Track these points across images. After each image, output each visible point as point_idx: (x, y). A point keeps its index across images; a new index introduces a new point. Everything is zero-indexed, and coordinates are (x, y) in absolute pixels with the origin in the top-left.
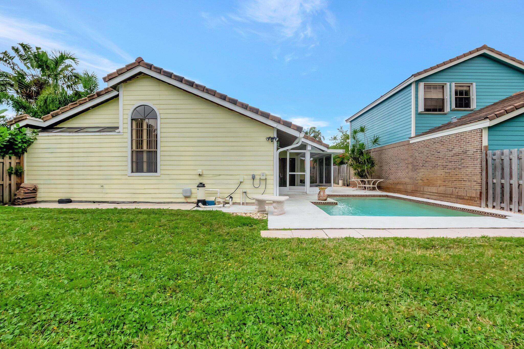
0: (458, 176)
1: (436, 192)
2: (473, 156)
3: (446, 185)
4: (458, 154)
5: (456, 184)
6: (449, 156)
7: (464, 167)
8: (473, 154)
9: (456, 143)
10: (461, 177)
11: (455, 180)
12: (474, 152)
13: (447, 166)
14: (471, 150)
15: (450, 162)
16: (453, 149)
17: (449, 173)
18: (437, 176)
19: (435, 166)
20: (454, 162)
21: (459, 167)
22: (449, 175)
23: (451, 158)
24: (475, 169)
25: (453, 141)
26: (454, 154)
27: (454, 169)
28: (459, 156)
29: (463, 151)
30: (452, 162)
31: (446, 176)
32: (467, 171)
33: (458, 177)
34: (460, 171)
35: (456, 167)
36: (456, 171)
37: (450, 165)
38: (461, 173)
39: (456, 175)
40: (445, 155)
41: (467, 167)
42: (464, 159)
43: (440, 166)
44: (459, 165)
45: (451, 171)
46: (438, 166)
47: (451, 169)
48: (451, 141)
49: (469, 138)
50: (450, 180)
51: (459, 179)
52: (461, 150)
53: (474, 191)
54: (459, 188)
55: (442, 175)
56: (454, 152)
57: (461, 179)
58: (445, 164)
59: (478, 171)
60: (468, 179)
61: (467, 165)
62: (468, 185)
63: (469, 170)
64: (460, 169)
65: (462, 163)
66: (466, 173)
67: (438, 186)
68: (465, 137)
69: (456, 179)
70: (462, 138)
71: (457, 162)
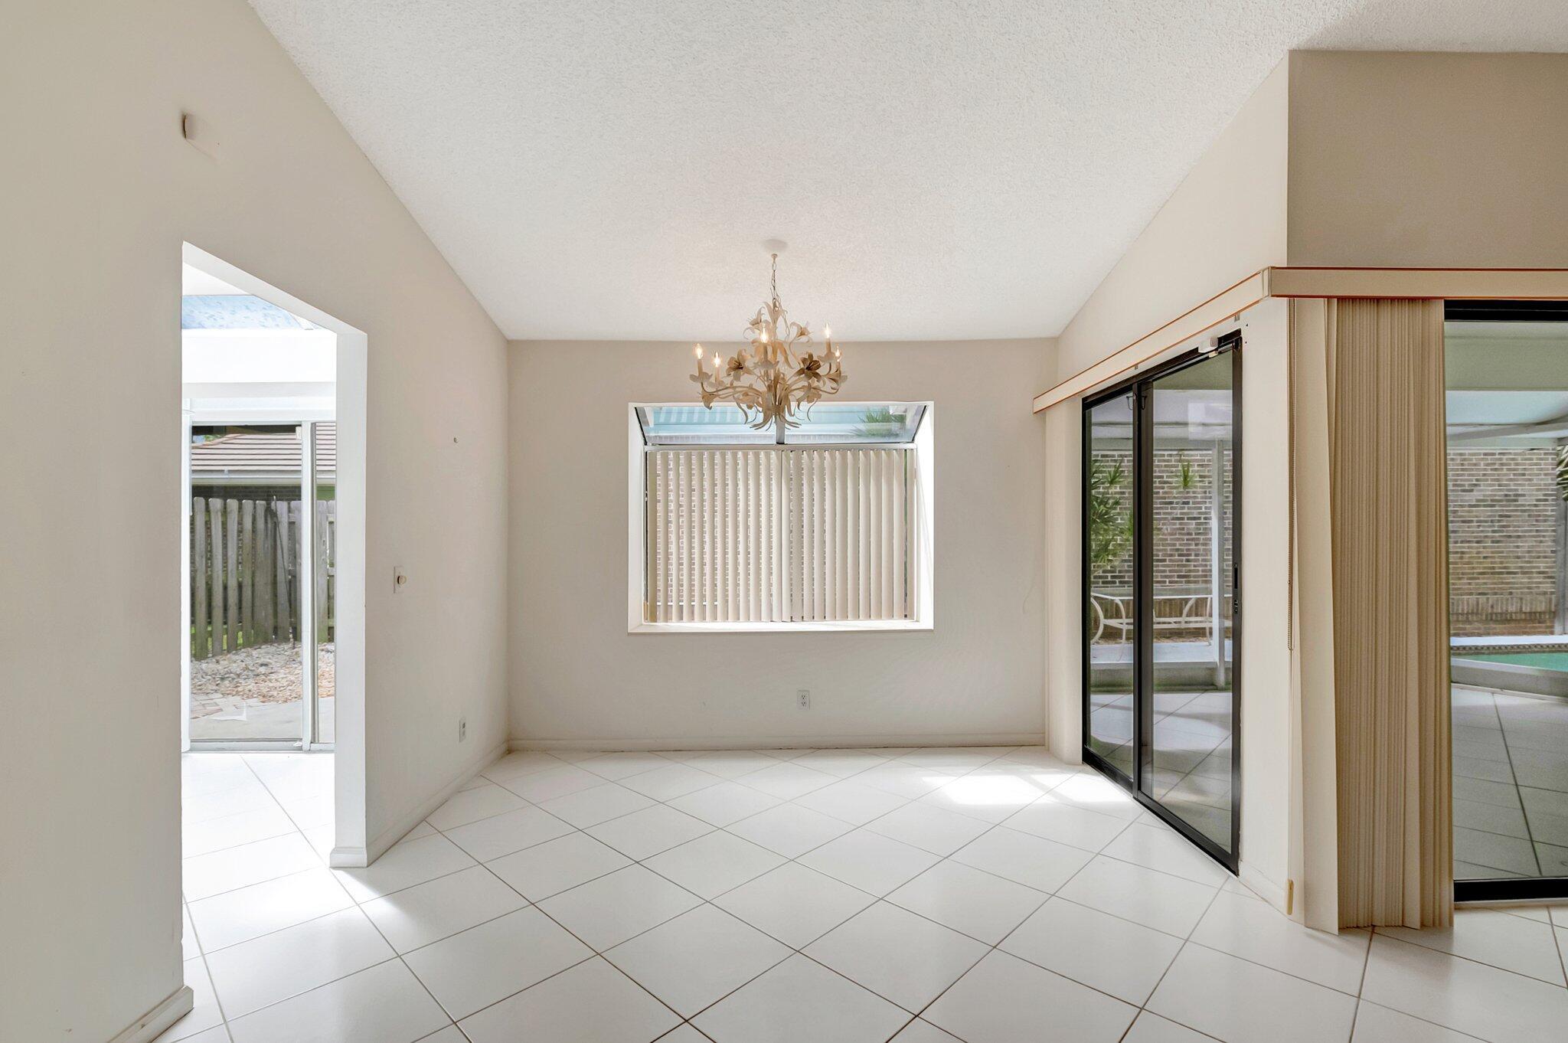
0: (1489, 560)
2: (1536, 511)
4: (1492, 500)
5: (1485, 584)
6: (1462, 506)
8: (1536, 506)
9: (1485, 470)
12: (1538, 500)
14: (1530, 495)
15: (1463, 522)
16: (1476, 485)
17: (1463, 553)
22: (1461, 558)
23: (1469, 511)
24: (1541, 542)
25: (1475, 465)
26: (1478, 501)
27: (1478, 542)
28: (1493, 506)
29: (1506, 495)
30: (1472, 521)
32: (1518, 547)
33: (1492, 563)
34: (1498, 547)
35: (1486, 537)
36: (1484, 547)
38: (1502, 552)
39: (1485, 558)
41: (1519, 537)
42: (1508, 516)
44: (1494, 532)
45: (1469, 547)
47: (1469, 542)
48: (1469, 464)
49: (1524, 464)
51: (1493, 568)
52: (1501, 490)
53: (1541, 598)
54: (1496, 594)
56: (1477, 495)
57: (1500, 568)
59: (1548, 546)
60: (1521, 567)
61: (1517, 531)
62: (1521, 583)
63: (1525, 545)
64: (1497, 542)
65: (1504, 526)
66: (1517, 552)
68: (1513, 459)
69: (1485, 568)
70: (1504, 461)
71: (1486, 522)
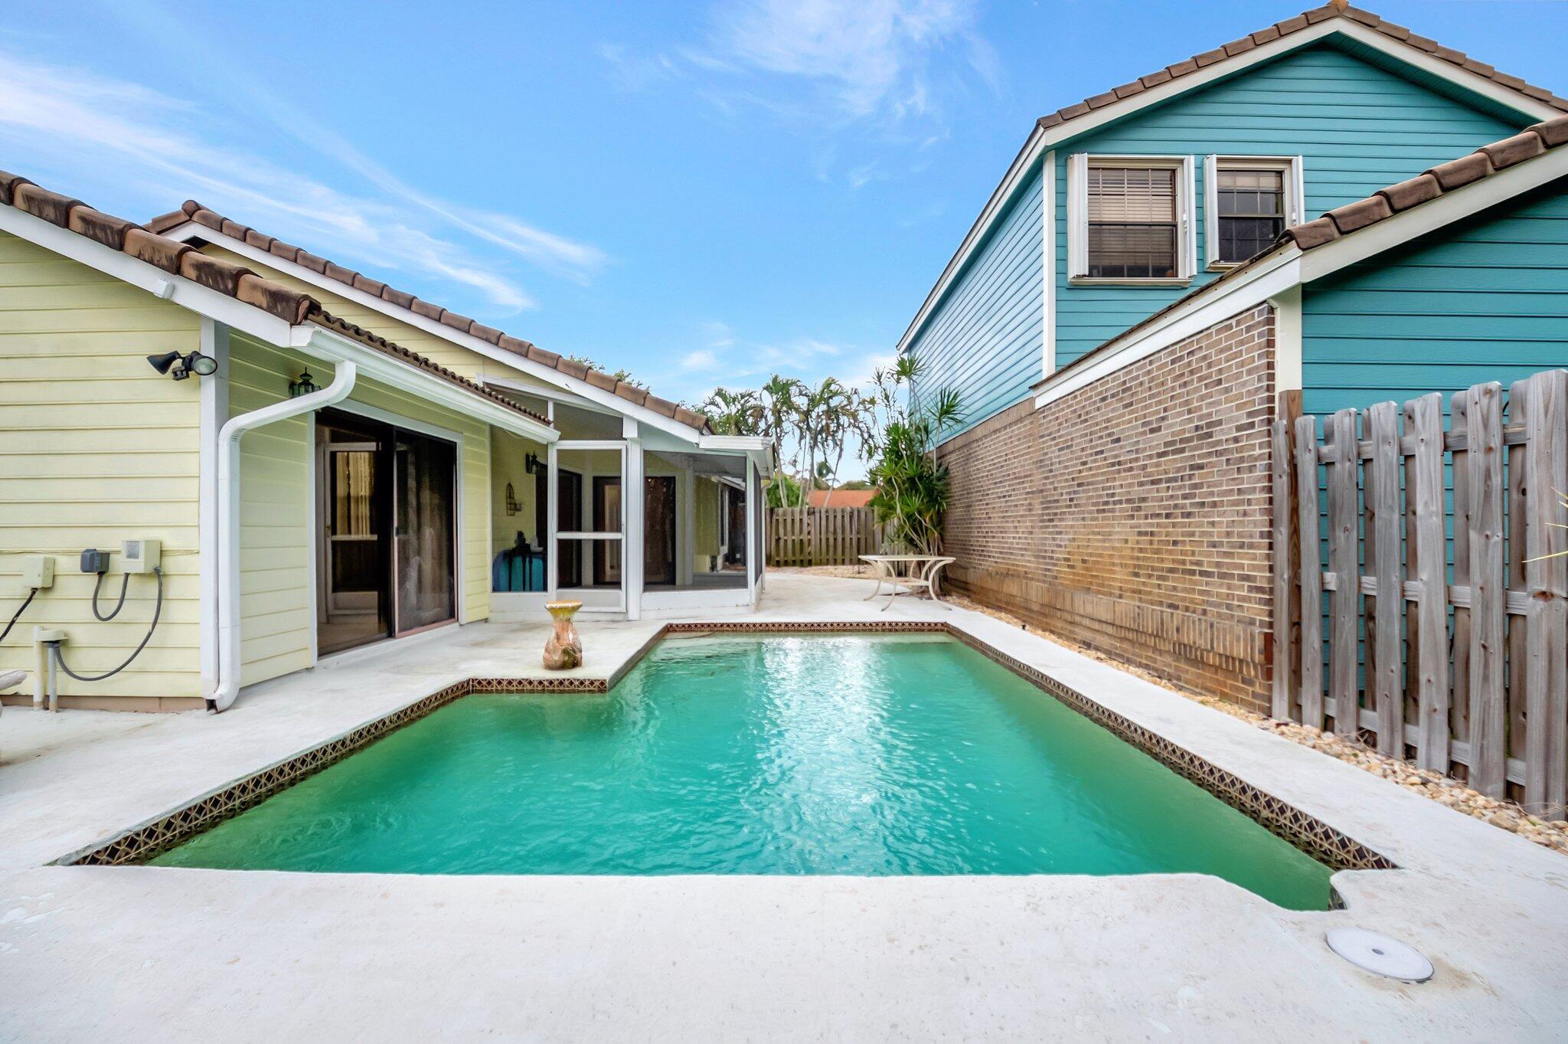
0: (1179, 548)
1: (1109, 617)
2: (1238, 450)
3: (1140, 592)
4: (1182, 441)
5: (1175, 588)
6: (1150, 457)
7: (1203, 504)
8: (1236, 440)
9: (1173, 389)
10: (1193, 553)
11: (1171, 570)
12: (1239, 428)
13: (1144, 500)
14: (1230, 420)
15: (1153, 482)
16: (1163, 419)
17: (1152, 534)
18: (1113, 548)
19: (1107, 503)
20: (1169, 480)
21: (1183, 506)
22: (1151, 542)
23: (1158, 465)
24: (1245, 514)
25: (1163, 384)
26: (1166, 444)
27: (1168, 516)
28: (1182, 450)
29: (1197, 428)
30: (1159, 481)
31: (1141, 550)
32: (1213, 524)
33: (1182, 553)
34: (1189, 525)
35: (1176, 506)
36: (1174, 525)
37: (1153, 499)
38: (1193, 534)
39: (1175, 543)
40: (1137, 451)
41: (1214, 504)
42: (1201, 467)
43: (1120, 502)
44: (1185, 497)
45: (1158, 525)
46: (1115, 503)
47: (1159, 515)
48: (1157, 386)
49: (1219, 362)
50: (1153, 569)
51: (1183, 562)
52: (1190, 420)
53: (1239, 629)
54: (1187, 609)
55: (1126, 541)
56: (1165, 435)
57: (1192, 563)
58: (1137, 492)
59: (1255, 523)
60: (1218, 565)
61: (1212, 494)
62: (1218, 595)
63: (1223, 519)
64: (1189, 515)
65: (1195, 486)
66: (1211, 534)
67: (1117, 592)
68: (1205, 358)
69: (1174, 561)
70: (1194, 366)
71: (1175, 479)
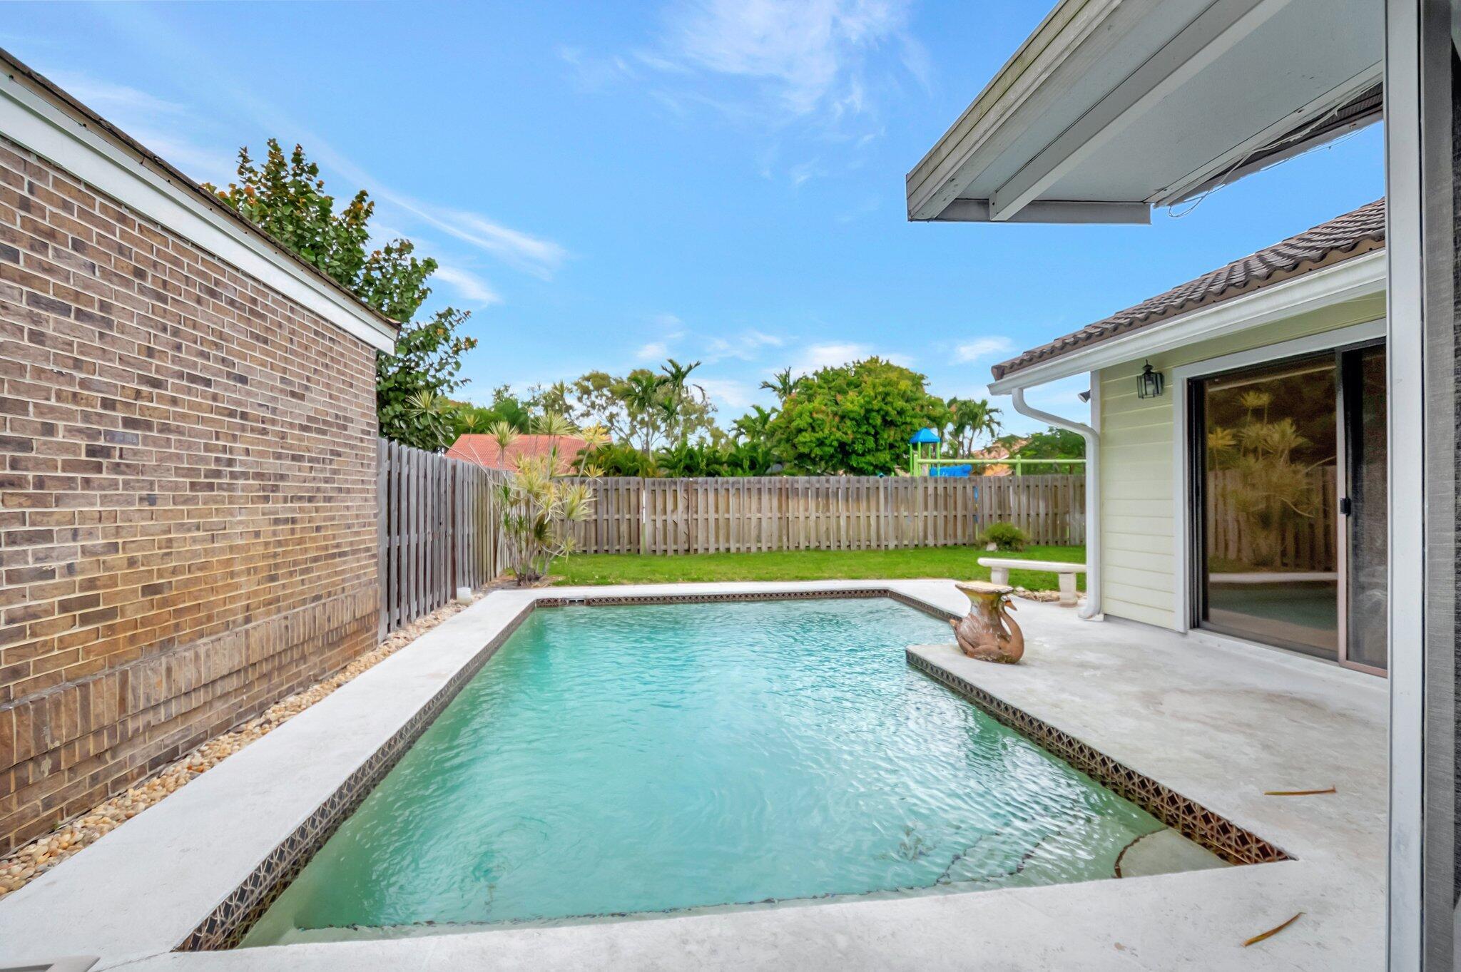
0: (323, 533)
2: (363, 449)
3: (278, 600)
4: (325, 423)
5: (320, 578)
7: (340, 490)
8: (363, 441)
9: (319, 364)
10: (334, 537)
11: (316, 559)
13: (282, 477)
14: (357, 422)
15: (294, 458)
16: (309, 389)
17: (294, 521)
18: (232, 548)
19: (218, 474)
20: (311, 460)
21: (325, 490)
22: (293, 531)
26: (310, 419)
27: (311, 499)
29: (339, 417)
30: (305, 459)
31: (279, 543)
32: (348, 508)
33: (325, 538)
34: (331, 509)
35: (318, 489)
36: (317, 510)
37: (295, 478)
38: (336, 518)
39: (318, 529)
42: (339, 454)
43: (245, 475)
44: (326, 481)
45: (301, 510)
46: (233, 475)
47: (300, 498)
51: (326, 548)
54: (329, 594)
55: (257, 534)
58: (271, 465)
63: (354, 502)
64: (329, 499)
65: (335, 472)
67: (240, 617)
69: (318, 548)
